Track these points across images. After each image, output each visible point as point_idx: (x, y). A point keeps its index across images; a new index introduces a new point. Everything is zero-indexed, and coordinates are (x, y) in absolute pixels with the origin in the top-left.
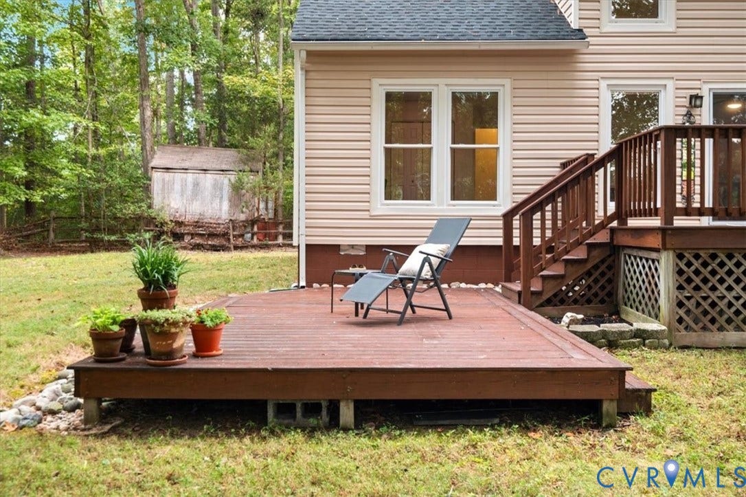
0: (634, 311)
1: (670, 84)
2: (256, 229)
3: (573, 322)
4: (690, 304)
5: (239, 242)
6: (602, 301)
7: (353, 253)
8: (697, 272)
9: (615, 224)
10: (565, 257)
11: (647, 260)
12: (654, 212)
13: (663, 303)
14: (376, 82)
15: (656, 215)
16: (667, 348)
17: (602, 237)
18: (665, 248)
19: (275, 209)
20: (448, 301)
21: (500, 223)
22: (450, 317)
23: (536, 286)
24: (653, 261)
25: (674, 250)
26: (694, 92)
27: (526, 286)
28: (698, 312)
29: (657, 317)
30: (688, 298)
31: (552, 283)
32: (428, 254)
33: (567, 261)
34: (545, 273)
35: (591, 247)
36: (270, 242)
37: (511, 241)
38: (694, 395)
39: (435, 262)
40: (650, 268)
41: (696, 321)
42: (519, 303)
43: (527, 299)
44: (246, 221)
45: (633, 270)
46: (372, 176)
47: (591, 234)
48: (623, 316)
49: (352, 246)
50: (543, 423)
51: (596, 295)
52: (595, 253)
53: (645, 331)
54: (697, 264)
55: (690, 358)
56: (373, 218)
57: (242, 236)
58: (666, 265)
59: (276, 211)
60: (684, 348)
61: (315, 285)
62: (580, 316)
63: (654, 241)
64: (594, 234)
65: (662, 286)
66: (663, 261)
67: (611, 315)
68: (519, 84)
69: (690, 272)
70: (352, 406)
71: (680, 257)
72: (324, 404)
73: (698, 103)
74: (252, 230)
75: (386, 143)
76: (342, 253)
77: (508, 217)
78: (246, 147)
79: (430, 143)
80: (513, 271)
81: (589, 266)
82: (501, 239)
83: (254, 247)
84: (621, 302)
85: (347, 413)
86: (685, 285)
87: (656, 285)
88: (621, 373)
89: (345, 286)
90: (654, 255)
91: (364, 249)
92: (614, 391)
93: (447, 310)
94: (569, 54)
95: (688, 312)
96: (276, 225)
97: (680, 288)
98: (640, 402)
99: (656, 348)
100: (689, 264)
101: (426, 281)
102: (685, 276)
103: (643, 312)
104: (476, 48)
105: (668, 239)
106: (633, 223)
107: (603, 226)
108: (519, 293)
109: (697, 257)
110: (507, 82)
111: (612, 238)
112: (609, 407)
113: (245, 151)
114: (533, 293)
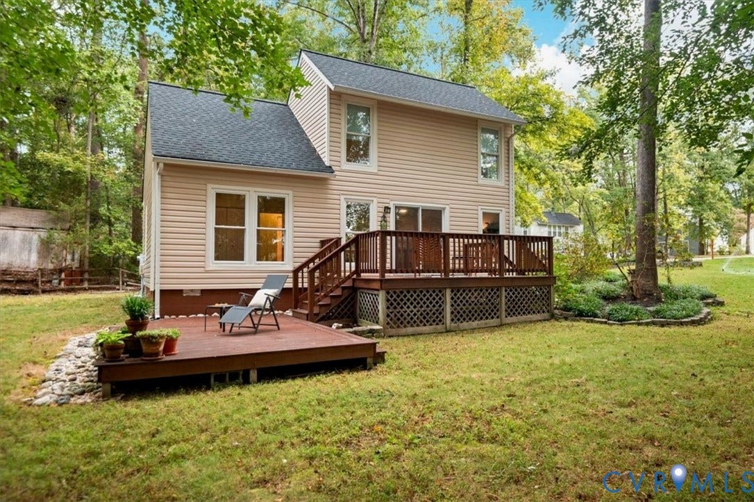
0: (365, 321)
1: (375, 200)
2: (63, 276)
3: (338, 328)
4: (392, 315)
5: (48, 286)
6: (349, 317)
7: (192, 294)
8: (395, 300)
9: (355, 276)
10: (331, 294)
11: (372, 295)
12: (376, 271)
13: (381, 315)
14: (210, 186)
15: (377, 272)
16: (384, 337)
17: (348, 284)
18: (382, 289)
19: (80, 261)
20: (278, 321)
21: (291, 275)
22: (279, 329)
23: (316, 310)
24: (375, 295)
25: (385, 290)
26: (387, 205)
27: (311, 310)
28: (395, 319)
29: (377, 323)
30: (391, 313)
31: (323, 309)
32: (269, 295)
33: (332, 296)
34: (320, 303)
35: (344, 288)
36: (77, 287)
37: (298, 285)
38: (399, 354)
39: (272, 299)
40: (374, 299)
41: (395, 323)
42: (307, 320)
43: (312, 317)
44: (55, 270)
45: (365, 300)
46: (207, 245)
47: (344, 282)
48: (359, 324)
49: (192, 290)
50: (343, 370)
51: (346, 314)
52: (346, 291)
53: (373, 330)
54: (395, 296)
55: (394, 340)
56: (207, 272)
57: (50, 282)
58: (382, 297)
59: (81, 261)
60: (390, 337)
61: (166, 317)
62: (341, 325)
63: (377, 285)
64: (345, 281)
65: (380, 308)
66: (380, 296)
67: (353, 324)
68: (297, 194)
69: (392, 300)
70: (256, 372)
71: (388, 293)
72: (241, 373)
73: (389, 211)
74: (60, 276)
75: (216, 224)
76: (184, 295)
77: (296, 272)
78: (56, 210)
79: (244, 225)
80: (298, 302)
81: (342, 298)
82: (292, 284)
83: (63, 291)
84: (358, 317)
85: (253, 375)
86: (390, 306)
87: (377, 307)
88: (374, 345)
89: (188, 316)
90: (376, 292)
91: (200, 292)
92: (372, 354)
93: (277, 325)
94: (325, 179)
95: (391, 320)
96: (82, 273)
97: (388, 308)
98: (380, 358)
99: (378, 338)
100: (392, 296)
101: (267, 310)
102: (390, 302)
103: (370, 321)
104: (274, 172)
105: (383, 284)
106: (364, 275)
107: (349, 277)
108: (307, 315)
109: (395, 293)
110: (290, 192)
111: (353, 284)
112: (369, 361)
113: (54, 213)
114: (315, 314)
